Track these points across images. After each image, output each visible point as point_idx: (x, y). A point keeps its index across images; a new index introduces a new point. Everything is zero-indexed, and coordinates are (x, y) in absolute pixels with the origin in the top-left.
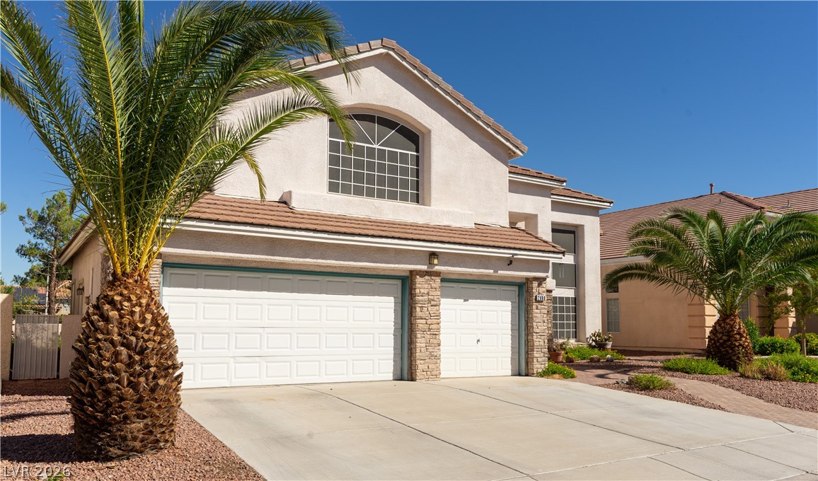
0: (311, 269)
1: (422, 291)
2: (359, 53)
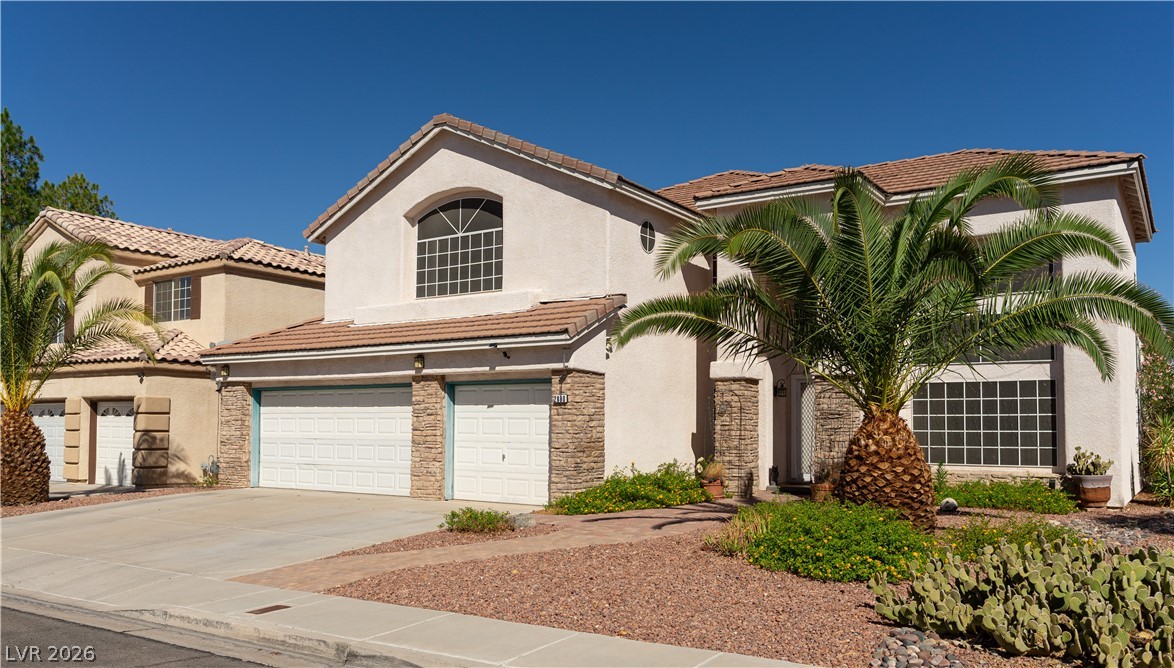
1: (420, 398)
2: (414, 145)
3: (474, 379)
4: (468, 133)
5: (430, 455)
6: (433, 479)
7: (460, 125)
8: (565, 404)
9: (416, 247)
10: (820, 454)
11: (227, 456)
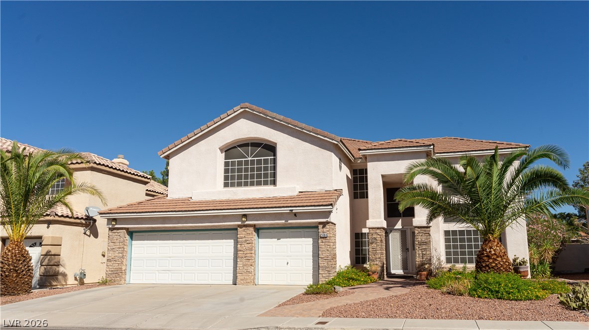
0: (188, 229)
1: (241, 236)
2: (229, 116)
3: (272, 226)
4: (260, 113)
5: (249, 263)
6: (250, 275)
7: (257, 110)
8: (326, 238)
9: (224, 163)
10: (418, 260)
11: (112, 267)
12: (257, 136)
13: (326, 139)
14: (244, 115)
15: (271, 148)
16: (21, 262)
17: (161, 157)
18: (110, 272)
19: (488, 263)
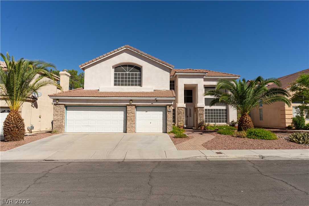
0: (99, 105)
1: (129, 110)
2: (118, 50)
3: (144, 106)
4: (135, 51)
5: (133, 123)
6: (134, 128)
7: (133, 49)
8: (171, 112)
9: (114, 74)
10: (199, 122)
11: (56, 124)
12: (133, 62)
13: (167, 66)
14: (126, 51)
15: (139, 68)
16: (19, 122)
17: (81, 68)
18: (55, 127)
19: (246, 124)
